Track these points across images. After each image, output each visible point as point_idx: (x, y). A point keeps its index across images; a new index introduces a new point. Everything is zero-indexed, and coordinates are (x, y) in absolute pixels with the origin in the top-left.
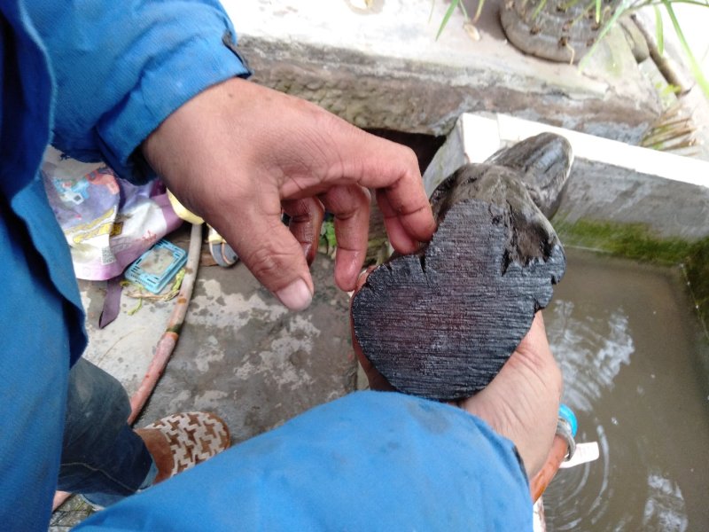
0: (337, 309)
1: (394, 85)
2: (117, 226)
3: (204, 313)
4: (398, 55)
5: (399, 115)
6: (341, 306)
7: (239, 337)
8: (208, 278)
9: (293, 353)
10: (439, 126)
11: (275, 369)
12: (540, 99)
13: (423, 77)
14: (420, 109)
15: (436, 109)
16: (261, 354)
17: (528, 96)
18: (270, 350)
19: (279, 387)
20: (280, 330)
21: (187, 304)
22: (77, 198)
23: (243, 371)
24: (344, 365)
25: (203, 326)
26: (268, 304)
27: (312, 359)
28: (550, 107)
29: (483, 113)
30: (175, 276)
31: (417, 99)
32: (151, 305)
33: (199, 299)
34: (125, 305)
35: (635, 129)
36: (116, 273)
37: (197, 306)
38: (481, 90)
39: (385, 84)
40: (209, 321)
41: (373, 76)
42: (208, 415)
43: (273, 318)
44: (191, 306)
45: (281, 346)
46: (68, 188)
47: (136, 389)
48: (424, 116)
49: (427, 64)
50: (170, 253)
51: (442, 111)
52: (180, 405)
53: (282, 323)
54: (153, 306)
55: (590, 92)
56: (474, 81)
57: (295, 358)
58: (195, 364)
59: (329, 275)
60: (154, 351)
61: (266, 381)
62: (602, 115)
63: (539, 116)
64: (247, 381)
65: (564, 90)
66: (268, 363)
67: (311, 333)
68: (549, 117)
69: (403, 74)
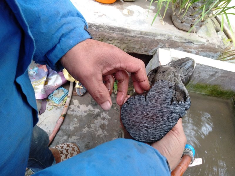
0: (116, 110)
1: (136, 39)
2: (46, 82)
3: (73, 111)
4: (138, 30)
5: (138, 49)
6: (118, 109)
7: (84, 119)
8: (75, 100)
9: (102, 125)
10: (151, 52)
11: (95, 130)
12: (184, 44)
13: (146, 37)
14: (145, 47)
15: (150, 47)
16: (91, 125)
17: (180, 43)
18: (94, 123)
19: (97, 136)
20: (98, 117)
21: (68, 108)
22: (34, 73)
23: (85, 130)
24: (118, 129)
25: (73, 115)
26: (94, 108)
27: (108, 127)
28: (187, 47)
29: (165, 48)
30: (64, 99)
31: (144, 44)
32: (56, 108)
33: (72, 106)
34: (48, 108)
35: (216, 54)
36: (45, 97)
37: (71, 108)
38: (165, 41)
39: (134, 39)
40: (75, 113)
41: (130, 36)
42: (73, 144)
43: (95, 113)
44: (69, 108)
45: (98, 122)
46: (31, 70)
47: (50, 135)
48: (146, 49)
49: (147, 32)
50: (63, 91)
51: (152, 48)
52: (64, 141)
53: (98, 115)
54: (57, 108)
55: (201, 42)
56: (162, 38)
57: (102, 126)
58: (69, 127)
59: (114, 99)
60: (56, 123)
61: (92, 134)
62: (204, 49)
63: (184, 49)
64: (86, 134)
65: (192, 41)
66: (93, 128)
67: (108, 118)
68: (187, 50)
69: (139, 35)
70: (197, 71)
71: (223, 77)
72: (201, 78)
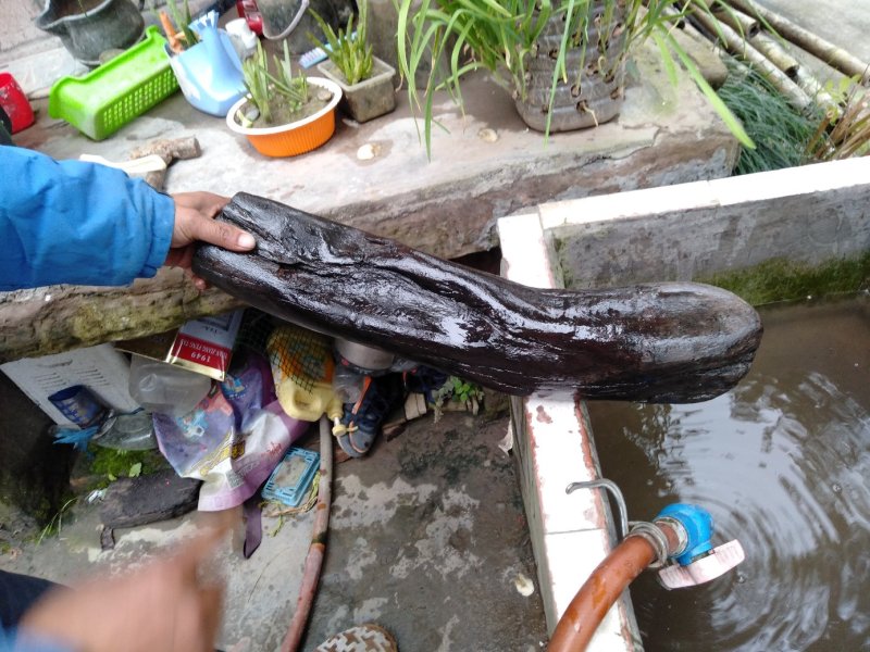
0: (493, 470)
1: (413, 219)
2: (239, 447)
3: (347, 514)
4: (406, 190)
5: (435, 245)
6: (497, 465)
7: (389, 531)
8: (346, 475)
9: (453, 534)
10: (484, 239)
11: (435, 557)
12: (579, 173)
13: (440, 201)
14: (453, 231)
15: (470, 225)
16: (416, 545)
17: (563, 174)
18: (426, 537)
19: (444, 578)
20: (433, 511)
21: (327, 509)
22: (199, 430)
23: (400, 570)
24: (514, 534)
25: (349, 528)
26: (414, 485)
27: (476, 536)
28: (594, 176)
29: (522, 209)
30: (311, 482)
31: (445, 223)
32: (292, 520)
33: (341, 501)
34: (266, 528)
35: (711, 160)
36: (248, 495)
37: (339, 509)
38: (508, 189)
39: (404, 221)
40: (354, 521)
41: (389, 219)
42: (366, 628)
43: (423, 500)
44: (332, 510)
45: (437, 529)
46: (189, 424)
47: (291, 617)
48: (462, 236)
49: (438, 186)
50: (302, 460)
51: (478, 225)
52: (339, 624)
53: (434, 503)
54: (295, 520)
55: (633, 144)
56: (496, 184)
57: (456, 540)
58: (347, 574)
59: (475, 434)
60: (303, 569)
61: (427, 574)
62: (659, 161)
63: (588, 189)
64: (406, 580)
65: (601, 153)
66: (426, 553)
67: (469, 505)
68: (598, 187)
69: (419, 205)
70: (664, 240)
71: (771, 224)
72: (692, 258)
